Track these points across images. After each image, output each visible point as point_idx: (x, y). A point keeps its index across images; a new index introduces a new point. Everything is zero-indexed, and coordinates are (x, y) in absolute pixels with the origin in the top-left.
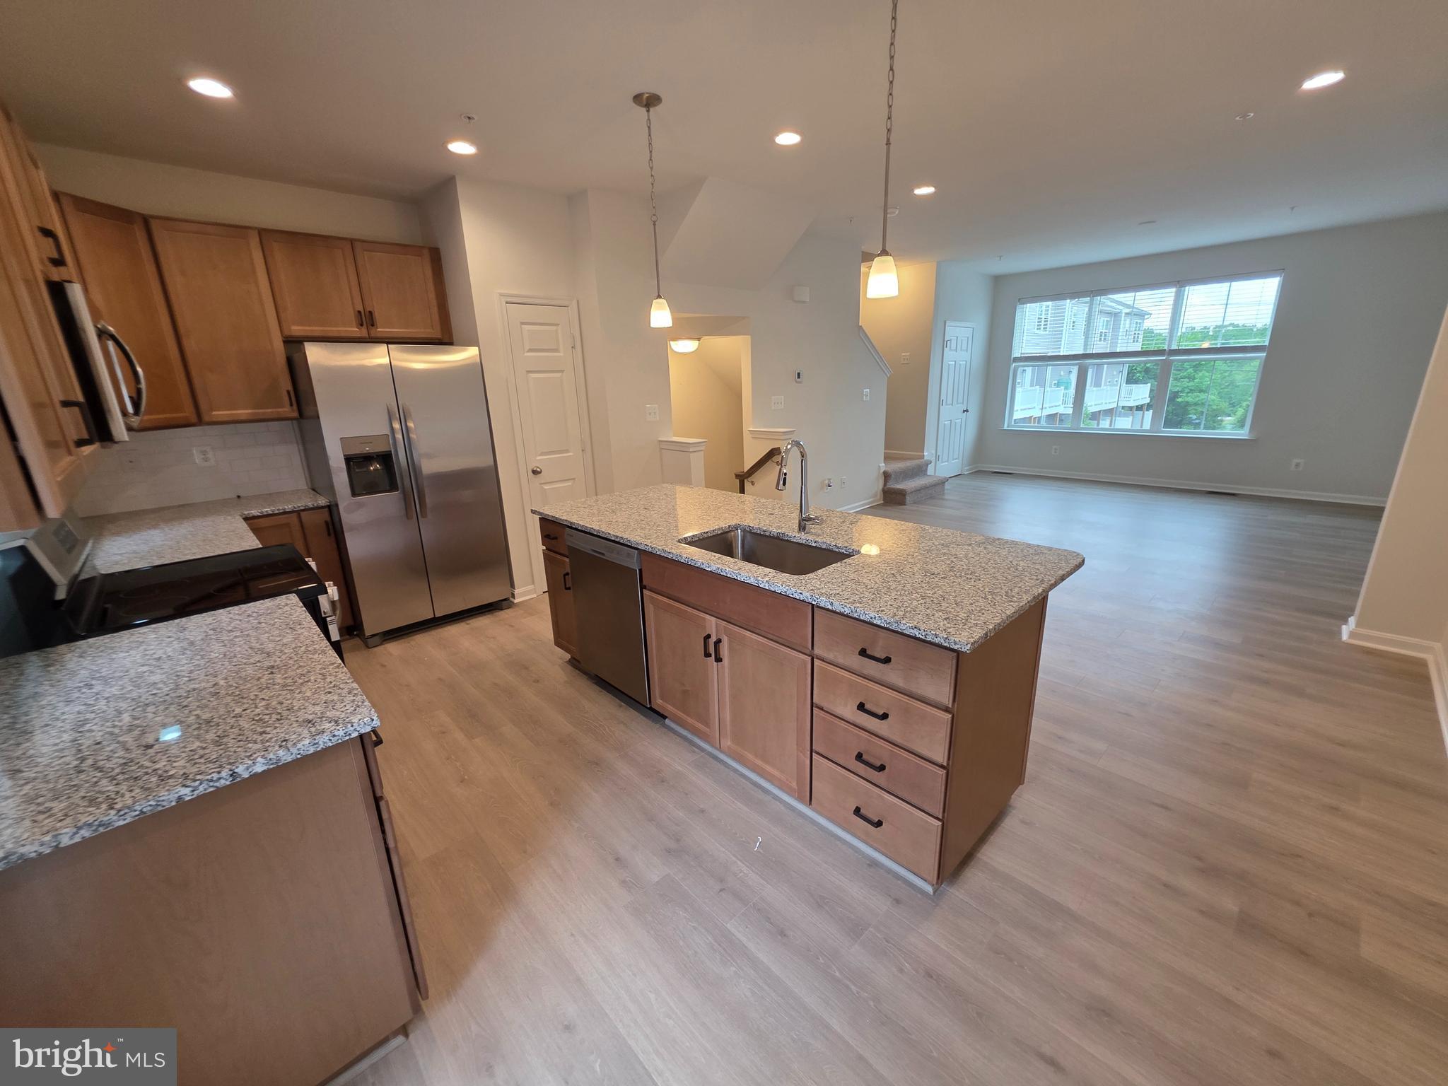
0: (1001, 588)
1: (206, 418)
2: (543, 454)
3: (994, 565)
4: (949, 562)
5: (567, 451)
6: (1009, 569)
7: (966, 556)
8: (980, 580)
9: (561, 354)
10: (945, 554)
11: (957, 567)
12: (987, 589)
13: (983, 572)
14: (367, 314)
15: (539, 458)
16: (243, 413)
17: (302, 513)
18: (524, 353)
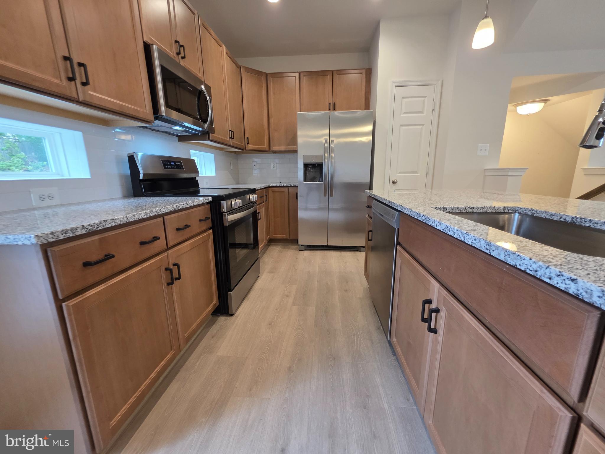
1: (272, 149)
2: (400, 173)
5: (416, 173)
9: (424, 115)
14: (333, 103)
15: (398, 175)
16: (283, 148)
17: (289, 188)
18: (401, 115)
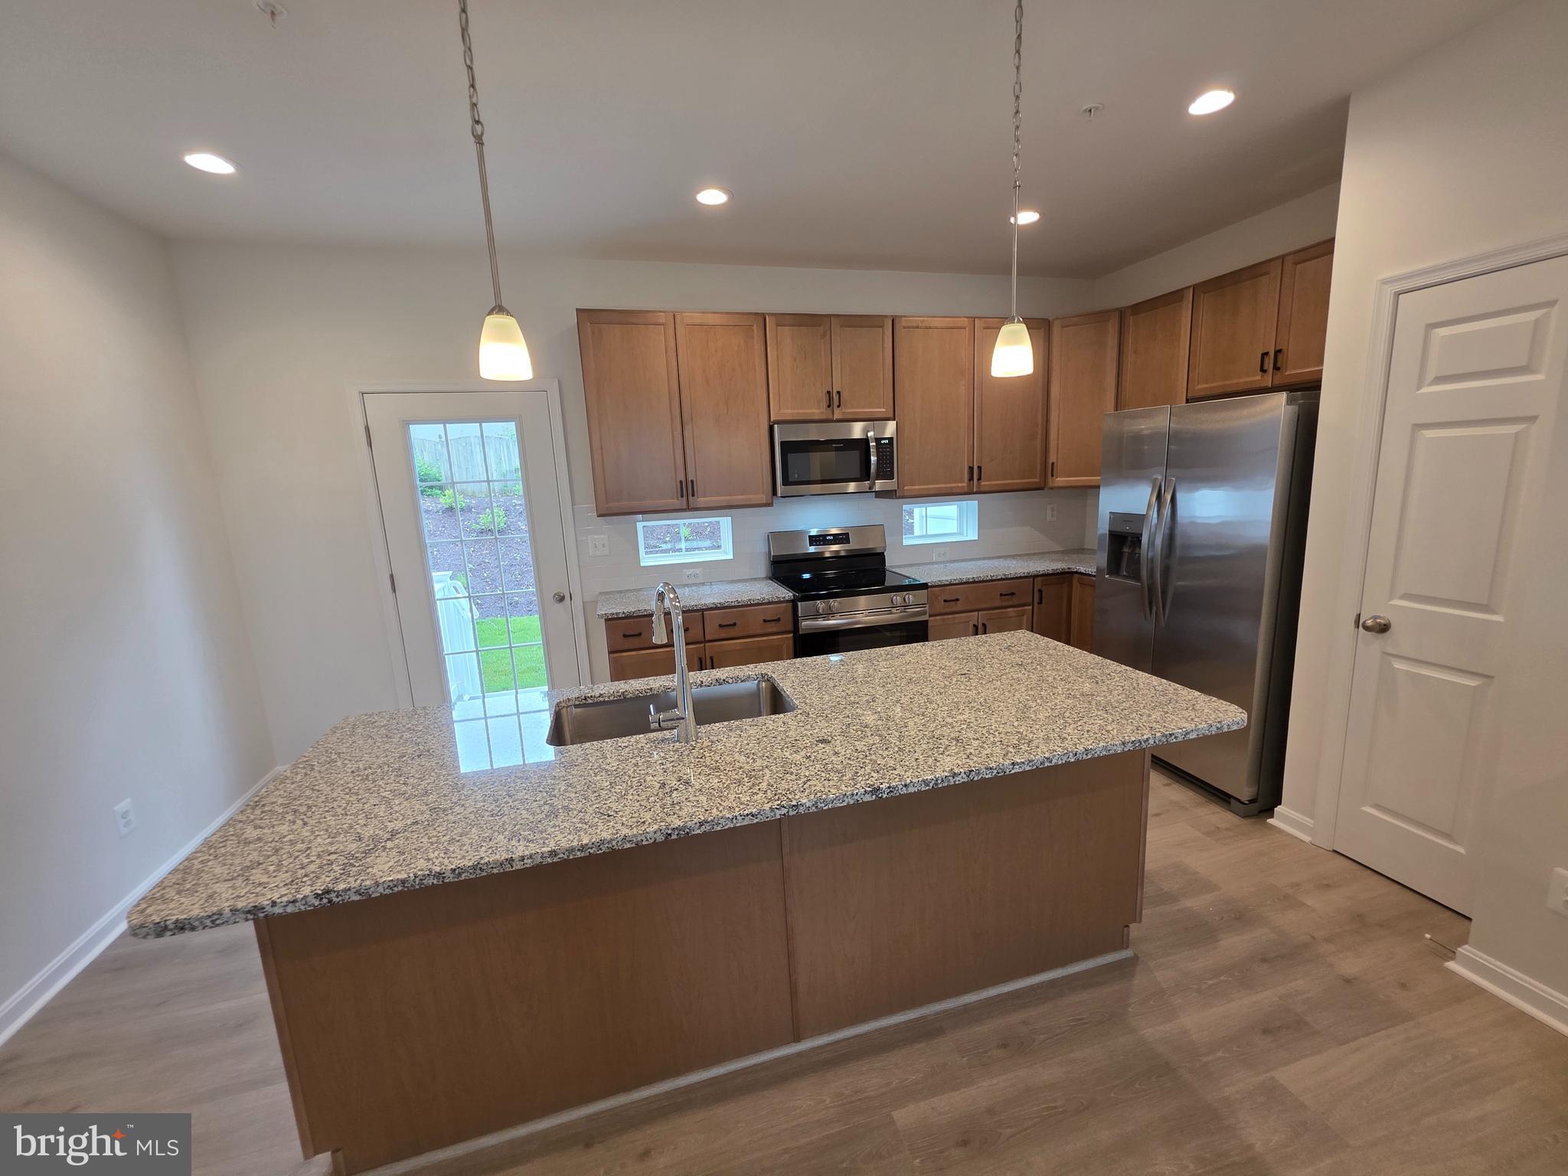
0: (320, 772)
2: (1409, 597)
3: (335, 804)
4: (411, 781)
6: (309, 807)
7: (388, 802)
8: (352, 772)
9: (1539, 377)
10: (426, 793)
11: (393, 778)
12: (339, 764)
13: (351, 785)
18: (1419, 387)
